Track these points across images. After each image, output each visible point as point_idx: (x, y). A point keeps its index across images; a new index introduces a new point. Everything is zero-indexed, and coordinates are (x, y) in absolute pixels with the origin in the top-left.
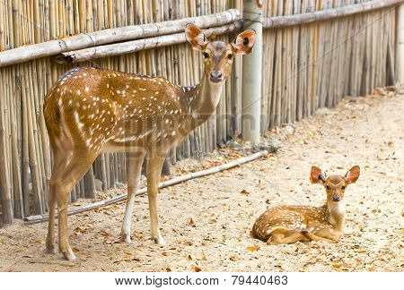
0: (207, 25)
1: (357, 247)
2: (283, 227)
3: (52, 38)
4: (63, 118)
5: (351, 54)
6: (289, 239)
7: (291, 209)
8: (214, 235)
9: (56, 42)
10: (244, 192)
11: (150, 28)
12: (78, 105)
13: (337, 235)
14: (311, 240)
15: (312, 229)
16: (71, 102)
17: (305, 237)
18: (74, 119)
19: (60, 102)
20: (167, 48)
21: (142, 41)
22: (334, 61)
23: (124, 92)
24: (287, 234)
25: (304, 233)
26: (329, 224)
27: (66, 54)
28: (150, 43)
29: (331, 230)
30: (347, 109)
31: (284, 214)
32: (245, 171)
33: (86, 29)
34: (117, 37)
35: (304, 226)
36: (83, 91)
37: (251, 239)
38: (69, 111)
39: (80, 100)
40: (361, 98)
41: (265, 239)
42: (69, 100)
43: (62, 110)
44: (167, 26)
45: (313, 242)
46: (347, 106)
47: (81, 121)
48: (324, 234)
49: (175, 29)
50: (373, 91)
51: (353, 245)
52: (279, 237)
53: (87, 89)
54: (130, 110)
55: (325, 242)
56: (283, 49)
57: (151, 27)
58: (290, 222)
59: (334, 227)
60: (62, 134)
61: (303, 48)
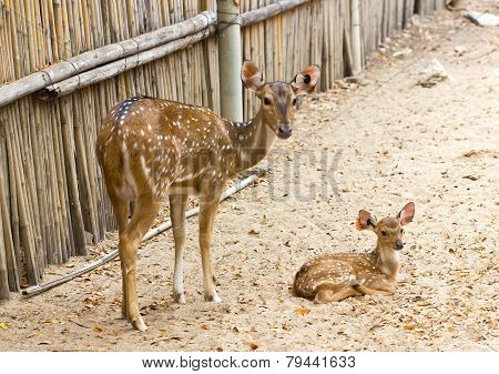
0: (185, 33)
1: (418, 298)
2: (330, 281)
3: (32, 71)
4: (127, 165)
5: (311, 44)
6: (339, 295)
7: (335, 257)
8: (248, 296)
9: (39, 75)
10: (252, 232)
11: (130, 45)
12: (144, 147)
13: (392, 285)
14: (363, 295)
15: (364, 280)
16: (136, 145)
17: (357, 291)
18: (141, 165)
19: (124, 146)
20: (145, 66)
21: (123, 61)
22: (296, 56)
23: (179, 123)
24: (335, 289)
25: (355, 287)
26: (382, 273)
27: (50, 88)
28: (131, 62)
29: (385, 281)
30: (314, 110)
31: (328, 265)
32: (242, 203)
33: (65, 54)
34: (99, 61)
35: (353, 277)
36: (146, 131)
37: (294, 299)
38: (135, 156)
39: (145, 141)
40: (323, 94)
41: (311, 297)
42: (133, 143)
43: (127, 156)
44: (147, 40)
45: (367, 297)
46: (312, 106)
47: (148, 165)
48: (378, 286)
49: (153, 42)
50: (333, 84)
51: (414, 296)
52: (328, 294)
53: (150, 127)
54: (189, 143)
55: (380, 296)
56: (251, 50)
57: (130, 43)
58: (336, 275)
59: (387, 277)
60: (124, 183)
61: (269, 45)
